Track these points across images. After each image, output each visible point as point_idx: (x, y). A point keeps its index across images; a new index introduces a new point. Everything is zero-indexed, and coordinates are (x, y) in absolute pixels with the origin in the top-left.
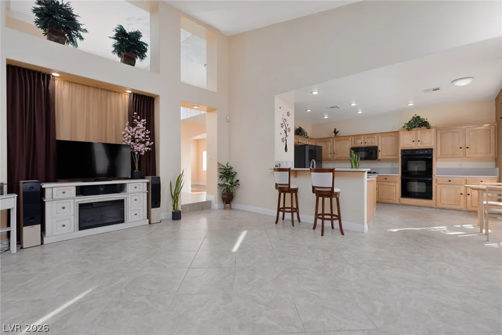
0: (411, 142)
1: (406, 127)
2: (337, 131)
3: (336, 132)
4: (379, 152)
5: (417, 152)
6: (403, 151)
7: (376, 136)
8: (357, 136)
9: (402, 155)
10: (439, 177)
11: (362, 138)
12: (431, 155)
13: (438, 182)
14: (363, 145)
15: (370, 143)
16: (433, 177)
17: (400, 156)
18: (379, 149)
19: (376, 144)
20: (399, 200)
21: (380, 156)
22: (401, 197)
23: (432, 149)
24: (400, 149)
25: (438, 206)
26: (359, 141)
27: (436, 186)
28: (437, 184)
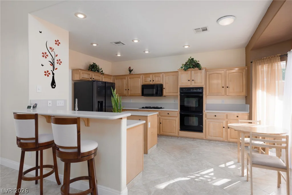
0: (187, 81)
1: (184, 68)
2: (131, 69)
3: (130, 71)
4: (164, 89)
5: (192, 90)
6: (181, 89)
7: (161, 75)
8: (147, 75)
9: (180, 92)
10: (207, 112)
11: (151, 76)
12: (202, 93)
13: (207, 117)
14: (151, 83)
15: (157, 81)
16: (204, 112)
17: (179, 93)
18: (164, 87)
19: (161, 82)
20: (178, 133)
21: (165, 92)
22: (180, 130)
23: (202, 88)
24: (179, 87)
25: (207, 138)
26: (149, 79)
27: (206, 120)
28: (206, 119)
